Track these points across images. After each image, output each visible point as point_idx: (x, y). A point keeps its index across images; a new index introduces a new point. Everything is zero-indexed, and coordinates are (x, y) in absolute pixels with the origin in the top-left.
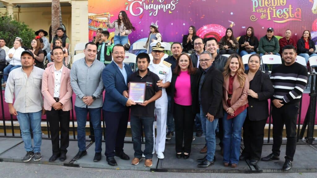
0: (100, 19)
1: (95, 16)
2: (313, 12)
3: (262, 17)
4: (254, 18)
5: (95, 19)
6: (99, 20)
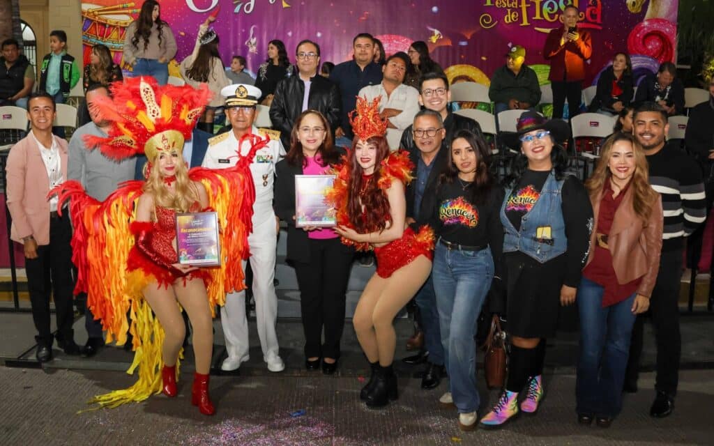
0: (112, 19)
1: (98, 11)
2: (630, 8)
3: (508, 20)
4: (488, 20)
5: (99, 18)
6: (108, 22)
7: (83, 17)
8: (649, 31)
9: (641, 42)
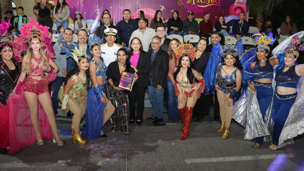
7: (36, 2)
8: (237, 7)
9: (234, 11)
